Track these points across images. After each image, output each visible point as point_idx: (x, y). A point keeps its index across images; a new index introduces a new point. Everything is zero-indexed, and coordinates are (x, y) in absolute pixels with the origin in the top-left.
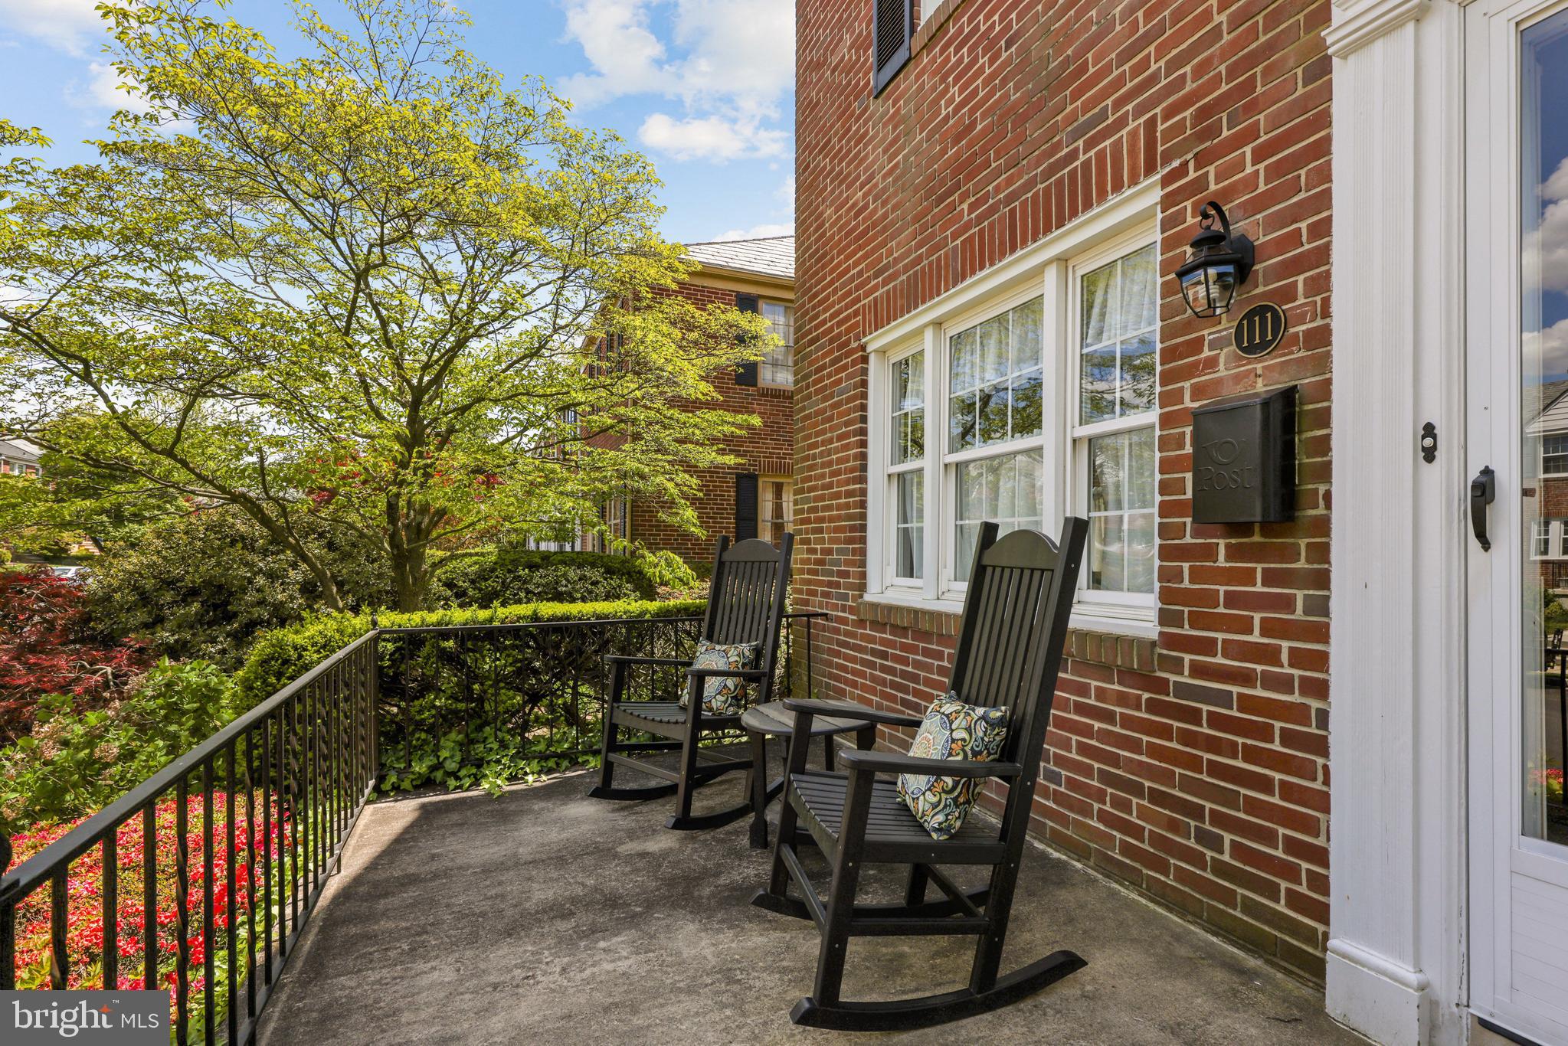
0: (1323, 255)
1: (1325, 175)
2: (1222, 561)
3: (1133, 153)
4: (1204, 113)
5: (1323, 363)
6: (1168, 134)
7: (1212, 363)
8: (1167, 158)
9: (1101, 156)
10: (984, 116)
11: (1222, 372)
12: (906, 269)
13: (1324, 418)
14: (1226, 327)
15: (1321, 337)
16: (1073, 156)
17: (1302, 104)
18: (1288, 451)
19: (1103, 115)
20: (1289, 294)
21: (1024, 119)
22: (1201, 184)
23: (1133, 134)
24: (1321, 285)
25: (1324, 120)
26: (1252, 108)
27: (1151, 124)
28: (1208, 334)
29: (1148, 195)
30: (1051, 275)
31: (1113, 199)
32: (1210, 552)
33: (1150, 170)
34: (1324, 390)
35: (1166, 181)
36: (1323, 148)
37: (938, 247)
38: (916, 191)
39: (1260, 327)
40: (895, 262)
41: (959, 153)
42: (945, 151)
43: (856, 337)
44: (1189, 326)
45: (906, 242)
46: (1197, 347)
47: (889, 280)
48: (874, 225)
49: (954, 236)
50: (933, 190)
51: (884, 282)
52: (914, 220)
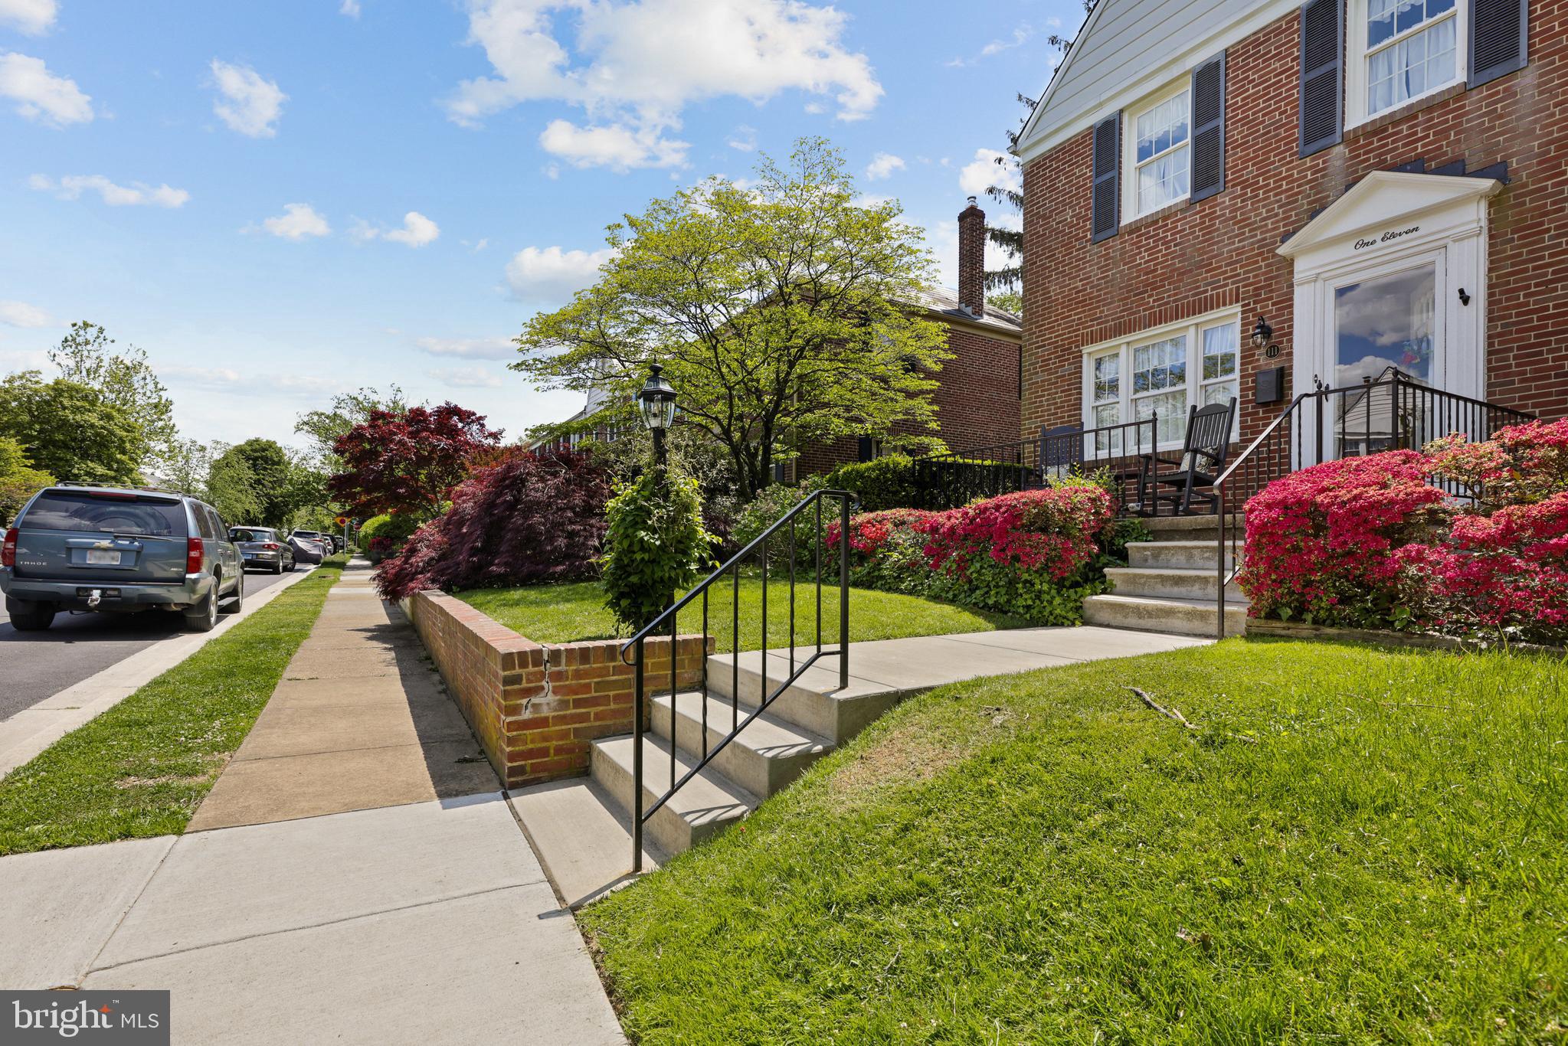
0: (1291, 333)
1: (1292, 313)
2: (1261, 415)
3: (1231, 295)
4: (1256, 289)
5: (1291, 360)
6: (1243, 293)
7: (1258, 360)
8: (1243, 299)
9: (1218, 294)
10: (1162, 268)
11: (1261, 362)
12: (1113, 320)
13: (1291, 374)
14: (1263, 350)
15: (1290, 354)
16: (1206, 291)
17: (1286, 294)
18: (1282, 383)
19: (1219, 281)
20: (1281, 342)
21: (1183, 273)
22: (1254, 309)
23: (1231, 290)
24: (1290, 341)
25: (1291, 299)
26: (1271, 291)
27: (1238, 288)
28: (1257, 352)
29: (1237, 308)
30: (1192, 330)
31: (1222, 308)
32: (1258, 413)
33: (1237, 301)
34: (1291, 367)
35: (1243, 306)
36: (1291, 306)
37: (1135, 313)
38: (1120, 289)
39: (1273, 351)
40: (1106, 316)
41: (1148, 279)
42: (1139, 276)
43: (1076, 347)
44: (1251, 349)
45: (1114, 308)
46: (1253, 355)
47: (1102, 323)
48: (1090, 299)
49: (1144, 310)
50: (1132, 290)
51: (1098, 324)
52: (1119, 300)
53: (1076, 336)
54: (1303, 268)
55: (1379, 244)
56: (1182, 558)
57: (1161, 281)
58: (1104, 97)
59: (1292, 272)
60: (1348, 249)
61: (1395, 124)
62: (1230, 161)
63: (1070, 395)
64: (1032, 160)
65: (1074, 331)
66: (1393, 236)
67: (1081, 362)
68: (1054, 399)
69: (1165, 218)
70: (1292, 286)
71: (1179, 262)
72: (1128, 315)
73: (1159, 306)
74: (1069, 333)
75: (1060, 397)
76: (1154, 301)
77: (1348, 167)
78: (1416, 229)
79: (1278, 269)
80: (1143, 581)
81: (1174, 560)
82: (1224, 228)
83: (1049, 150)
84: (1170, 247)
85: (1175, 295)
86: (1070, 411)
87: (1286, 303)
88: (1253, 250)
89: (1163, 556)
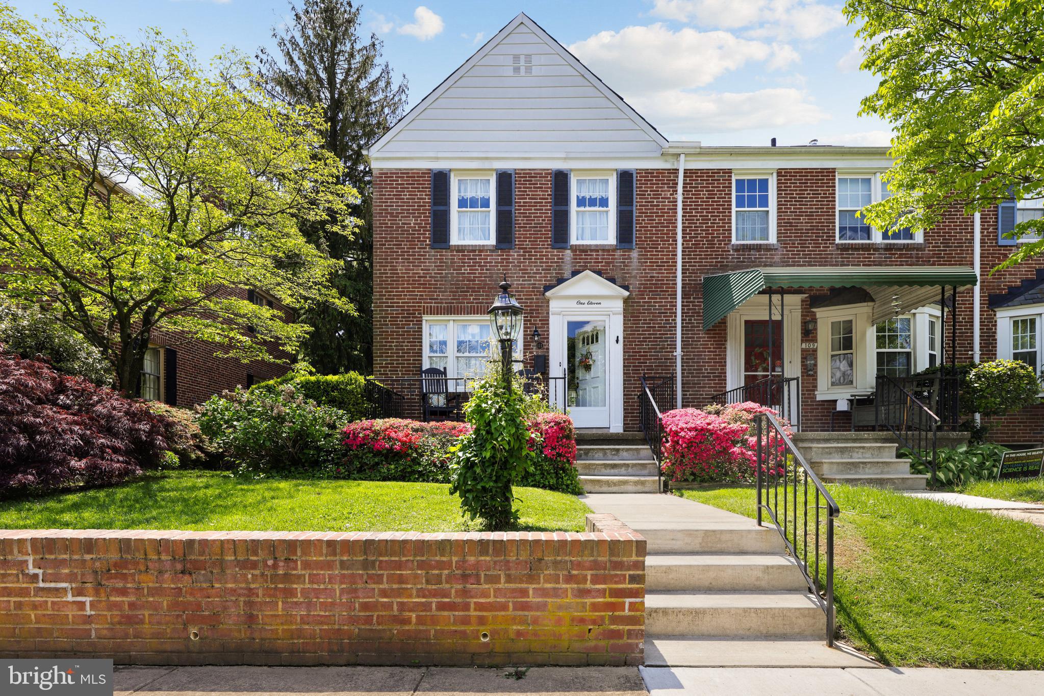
0: (548, 338)
1: (548, 328)
4: (531, 310)
5: (548, 352)
6: (525, 310)
7: (532, 348)
8: (525, 314)
11: (534, 350)
12: (446, 303)
13: (548, 360)
14: (534, 344)
15: (548, 349)
17: (545, 317)
18: (545, 363)
20: (544, 342)
21: (492, 288)
22: (530, 320)
24: (548, 342)
25: (548, 320)
26: (539, 313)
28: (532, 344)
34: (548, 356)
35: (524, 317)
36: (548, 324)
37: (461, 303)
38: (451, 284)
39: (540, 345)
40: (441, 299)
41: (469, 284)
42: (464, 281)
43: (419, 314)
44: (528, 342)
45: (447, 296)
46: (530, 345)
47: (438, 303)
48: (429, 284)
49: (467, 303)
50: (459, 288)
51: (435, 303)
52: (450, 292)
53: (419, 306)
54: (554, 306)
55: (586, 305)
56: (601, 454)
57: (478, 288)
58: (440, 155)
59: (548, 306)
60: (573, 304)
61: (592, 251)
62: (518, 233)
63: (415, 346)
64: (382, 169)
65: (417, 303)
66: (592, 303)
67: (421, 324)
68: (402, 346)
69: (480, 251)
70: (548, 313)
71: (489, 281)
72: (456, 303)
73: (476, 303)
74: (413, 303)
75: (406, 346)
76: (474, 299)
77: (573, 262)
78: (600, 303)
79: (542, 303)
80: (594, 467)
81: (596, 456)
82: (514, 270)
83: (396, 169)
84: (483, 270)
85: (487, 299)
86: (415, 356)
87: (546, 322)
88: (529, 288)
89: (590, 454)
